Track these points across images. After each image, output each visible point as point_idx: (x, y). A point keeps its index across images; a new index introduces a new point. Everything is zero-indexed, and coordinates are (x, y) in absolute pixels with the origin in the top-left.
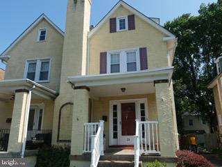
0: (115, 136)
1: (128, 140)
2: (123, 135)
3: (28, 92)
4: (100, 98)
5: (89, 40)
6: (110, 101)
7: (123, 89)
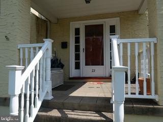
0: (77, 66)
1: (94, 71)
2: (86, 65)
6: (71, 23)
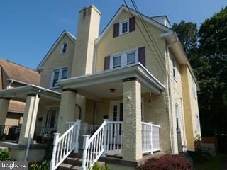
3: (35, 96)
4: (103, 99)
5: (96, 47)
7: (113, 90)
